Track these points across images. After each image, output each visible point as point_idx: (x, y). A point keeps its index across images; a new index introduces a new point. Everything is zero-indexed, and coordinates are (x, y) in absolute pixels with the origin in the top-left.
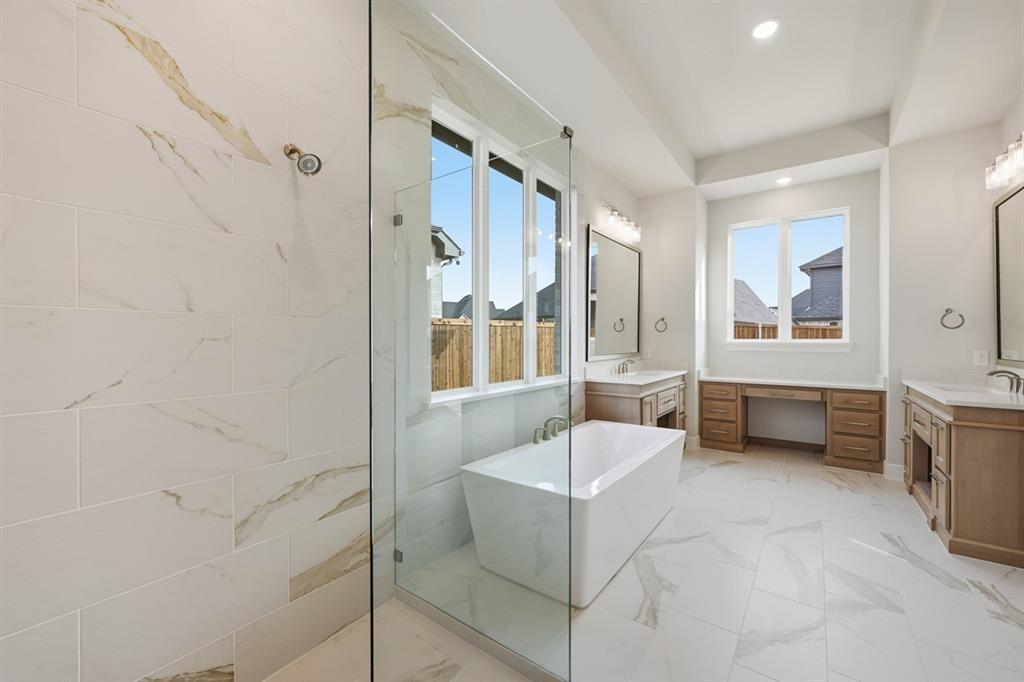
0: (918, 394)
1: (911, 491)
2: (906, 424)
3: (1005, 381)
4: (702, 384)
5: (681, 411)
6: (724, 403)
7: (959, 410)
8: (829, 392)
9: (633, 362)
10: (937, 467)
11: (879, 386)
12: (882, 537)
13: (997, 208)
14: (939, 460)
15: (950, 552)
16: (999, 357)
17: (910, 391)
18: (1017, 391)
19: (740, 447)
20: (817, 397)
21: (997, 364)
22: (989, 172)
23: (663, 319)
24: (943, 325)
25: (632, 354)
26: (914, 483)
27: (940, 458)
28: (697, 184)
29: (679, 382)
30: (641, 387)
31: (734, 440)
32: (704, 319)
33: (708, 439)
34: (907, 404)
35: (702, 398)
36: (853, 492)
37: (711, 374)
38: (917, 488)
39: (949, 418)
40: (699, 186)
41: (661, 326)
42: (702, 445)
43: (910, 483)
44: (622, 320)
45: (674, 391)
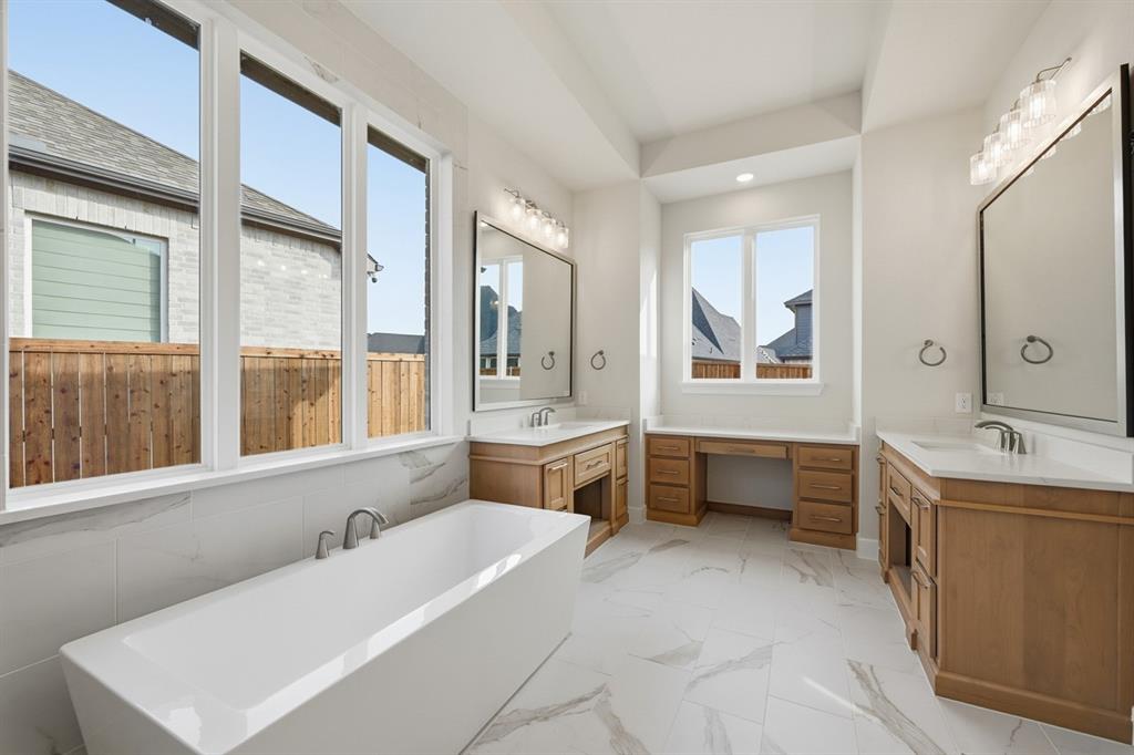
0: (893, 451)
1: (887, 580)
2: (881, 489)
3: (995, 434)
4: (649, 437)
5: (620, 473)
6: (675, 462)
7: (948, 484)
8: (795, 446)
9: (553, 411)
10: (917, 560)
11: (851, 439)
12: (848, 667)
13: (982, 212)
14: (921, 552)
15: (937, 694)
16: (985, 402)
17: (886, 447)
18: (1011, 449)
19: (694, 518)
20: (780, 452)
21: (982, 410)
22: (975, 161)
23: (601, 353)
24: (923, 361)
25: (560, 400)
26: (890, 567)
27: (921, 548)
28: (641, 176)
29: (618, 436)
30: (543, 449)
31: (686, 510)
32: (654, 353)
33: (656, 509)
34: (882, 463)
35: (650, 456)
36: (819, 584)
37: (665, 424)
38: (893, 574)
39: (935, 495)
40: (643, 179)
41: (598, 361)
42: (649, 517)
43: (886, 569)
44: (552, 354)
45: (606, 449)
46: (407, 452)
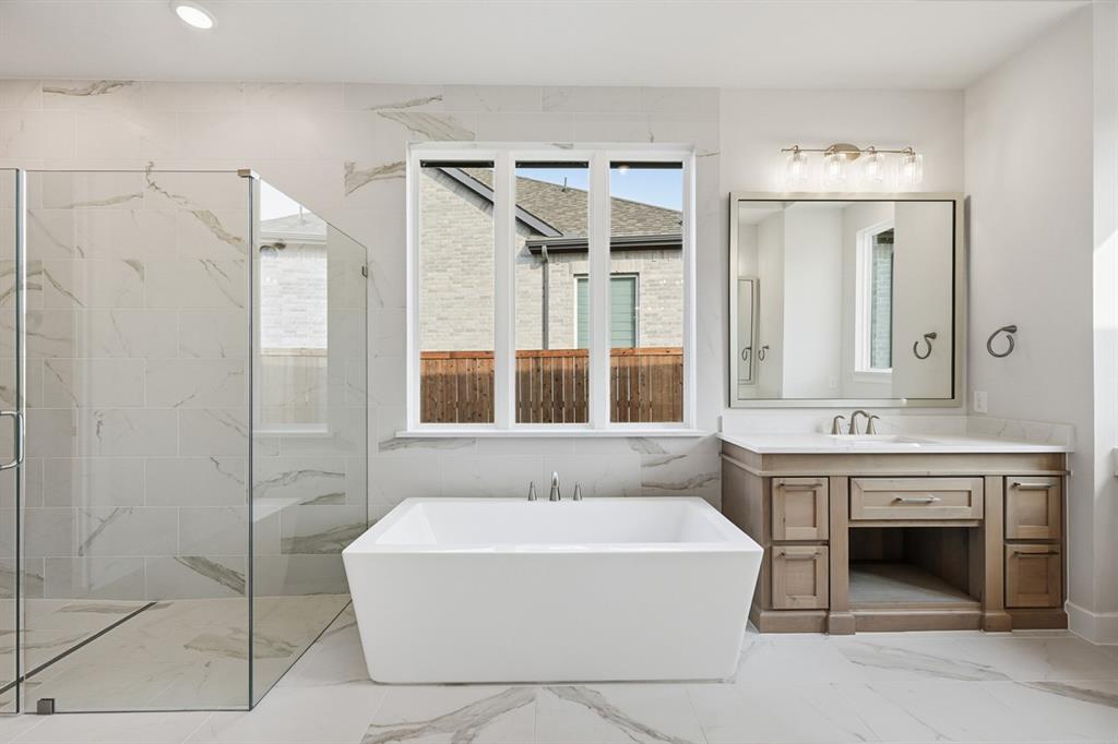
23: (1012, 329)
30: (765, 457)
41: (1000, 344)
45: (967, 484)
46: (637, 438)
